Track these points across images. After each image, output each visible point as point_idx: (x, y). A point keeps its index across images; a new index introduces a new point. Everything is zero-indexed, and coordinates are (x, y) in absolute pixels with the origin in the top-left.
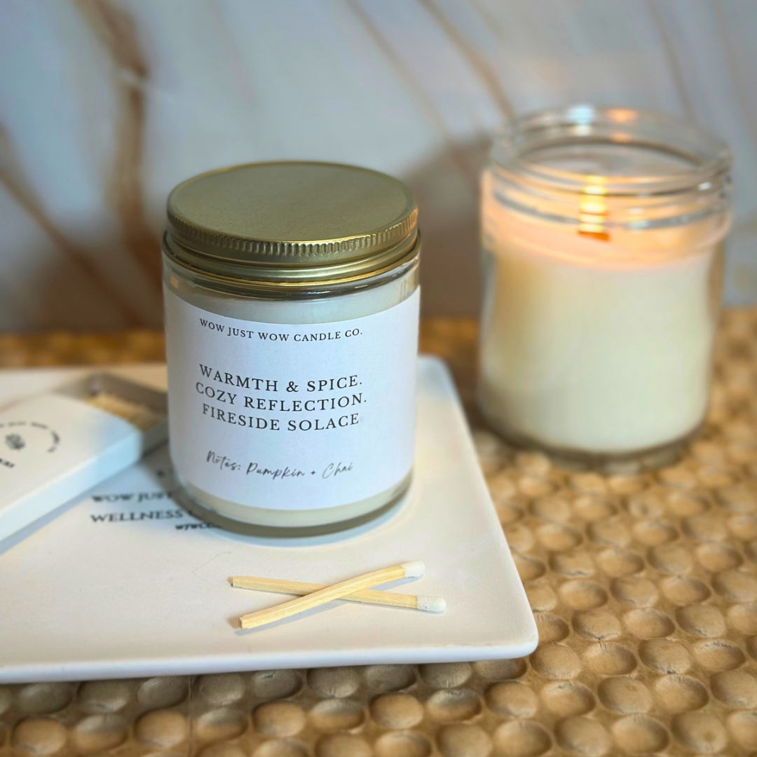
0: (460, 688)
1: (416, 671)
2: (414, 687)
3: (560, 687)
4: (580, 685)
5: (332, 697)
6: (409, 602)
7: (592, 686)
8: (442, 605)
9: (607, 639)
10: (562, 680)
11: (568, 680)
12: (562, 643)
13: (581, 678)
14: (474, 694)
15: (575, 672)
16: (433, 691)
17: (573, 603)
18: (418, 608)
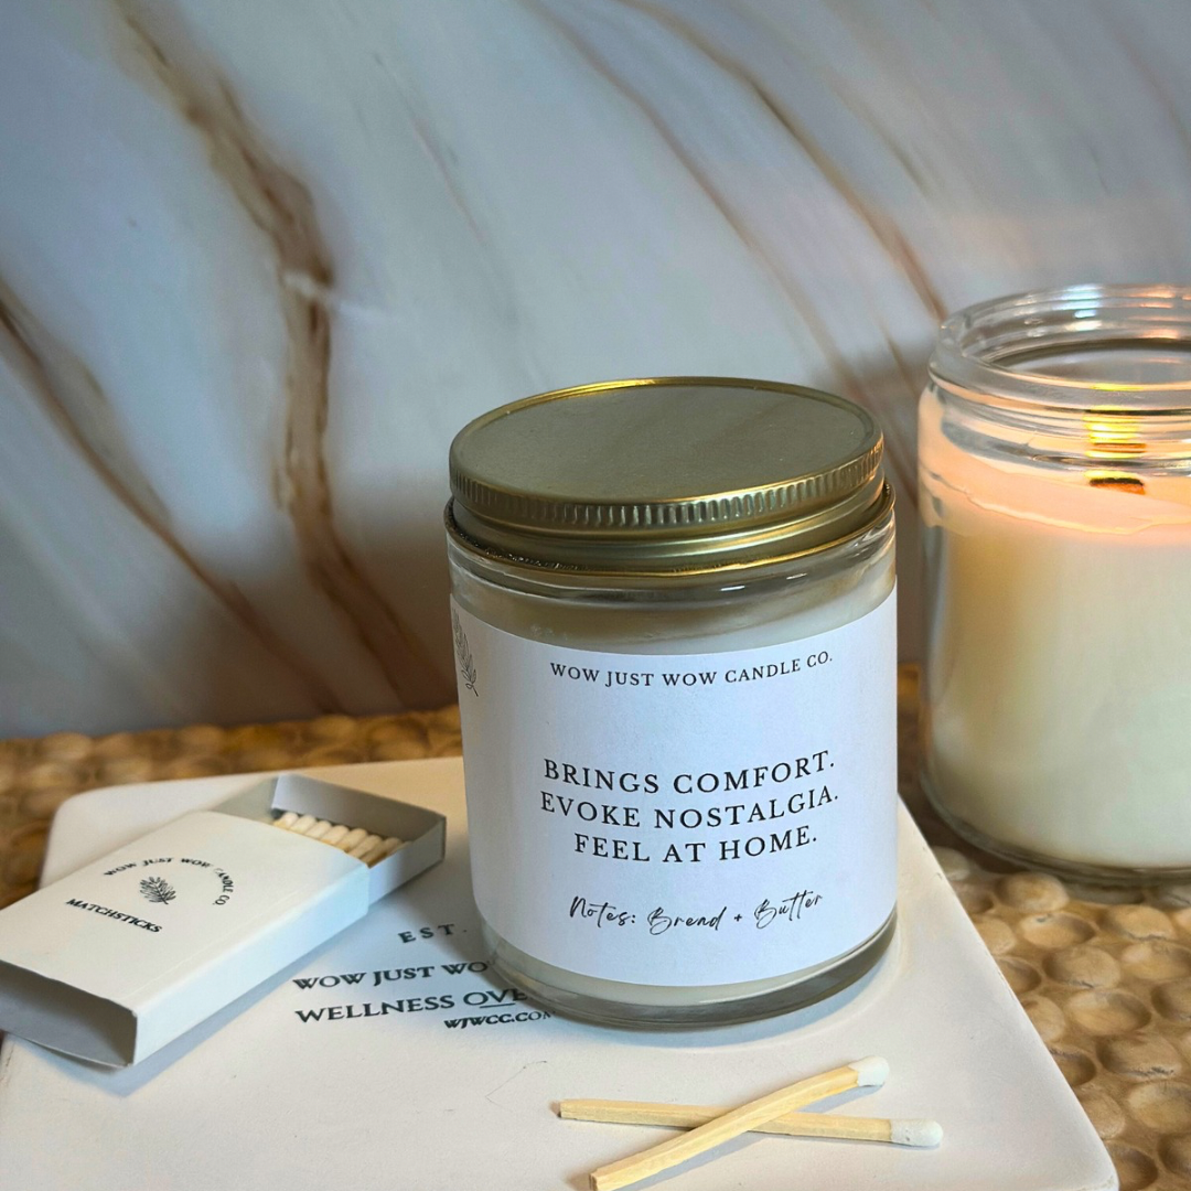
6: (877, 1131)
8: (935, 1133)
17: (1153, 1123)
18: (894, 1141)
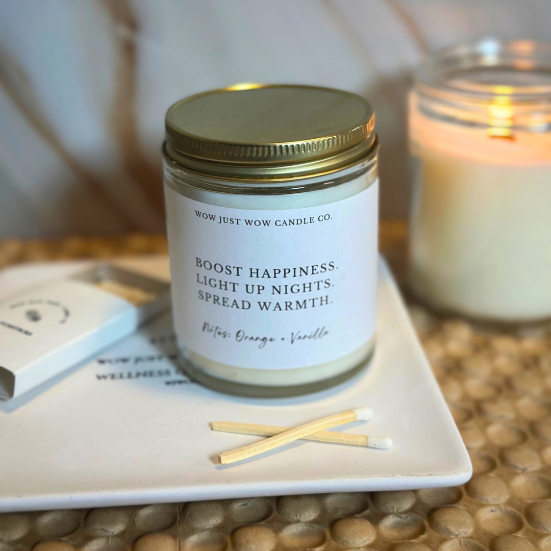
0: (406, 512)
1: (368, 499)
2: (367, 512)
3: (492, 511)
4: (509, 508)
5: (298, 521)
6: (361, 441)
7: (519, 509)
8: (389, 443)
9: (530, 470)
10: (494, 505)
11: (498, 505)
12: (492, 474)
13: (509, 503)
14: (419, 517)
15: (504, 498)
16: (384, 515)
17: (498, 442)
18: (369, 446)
